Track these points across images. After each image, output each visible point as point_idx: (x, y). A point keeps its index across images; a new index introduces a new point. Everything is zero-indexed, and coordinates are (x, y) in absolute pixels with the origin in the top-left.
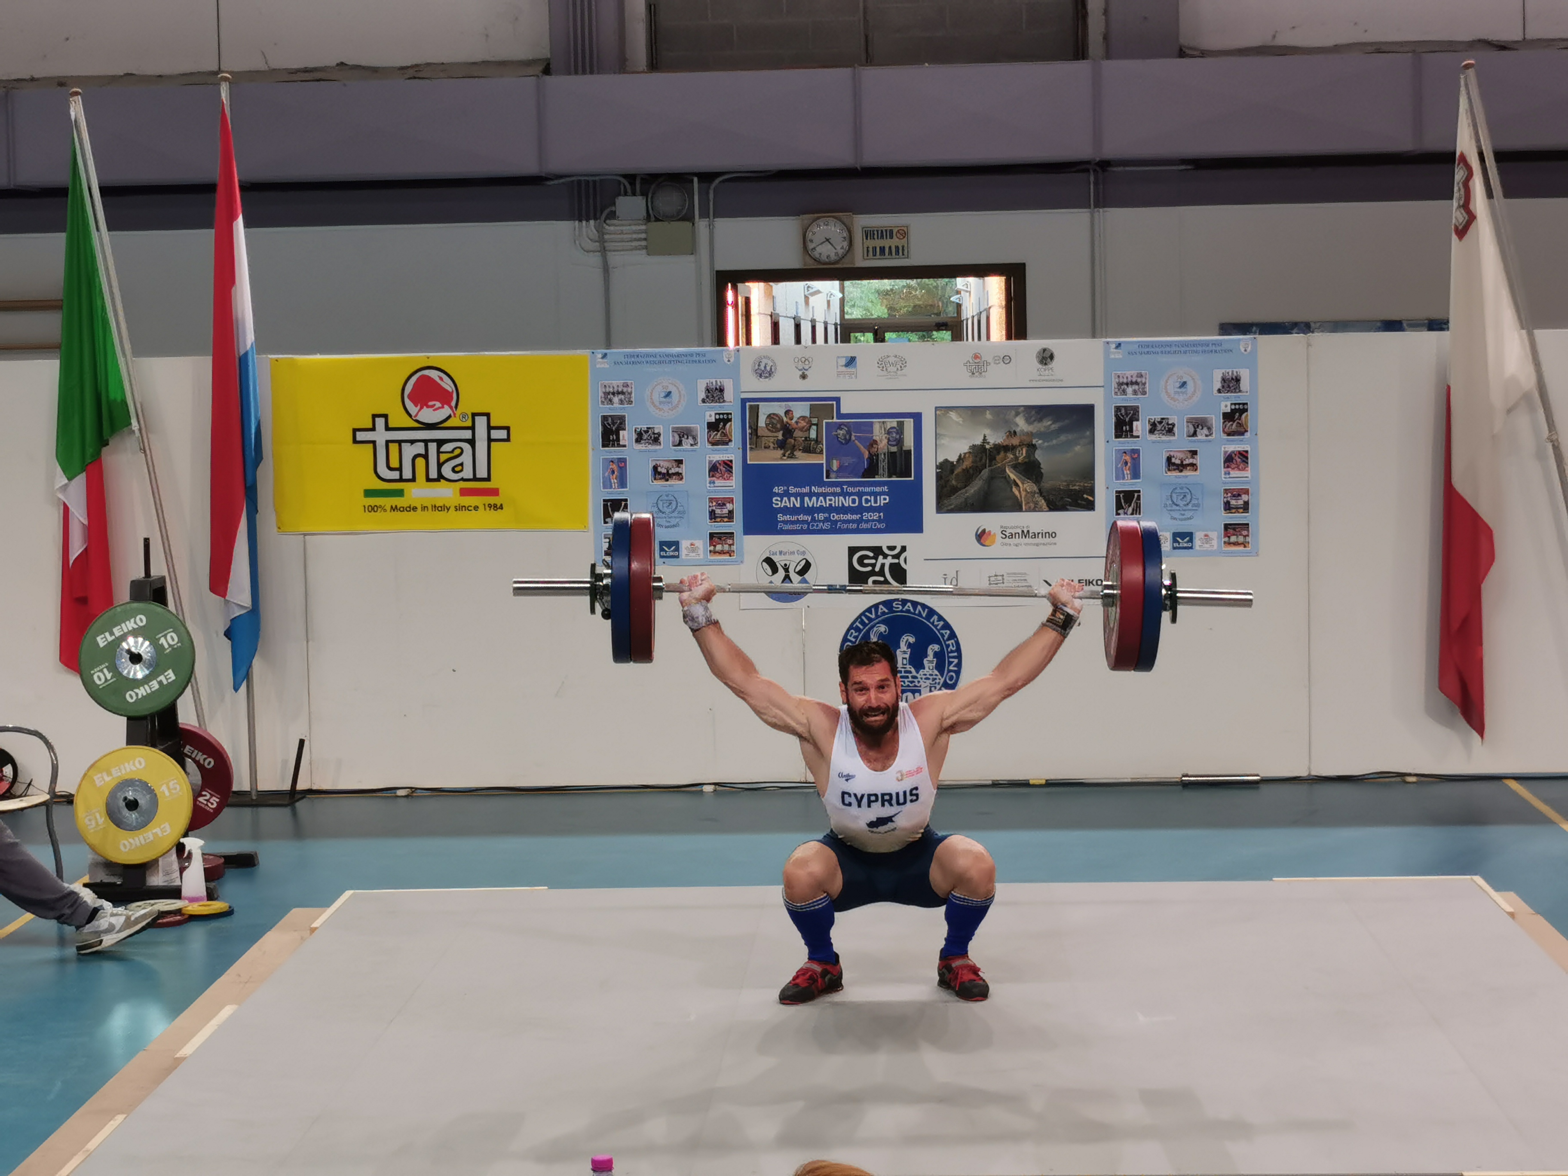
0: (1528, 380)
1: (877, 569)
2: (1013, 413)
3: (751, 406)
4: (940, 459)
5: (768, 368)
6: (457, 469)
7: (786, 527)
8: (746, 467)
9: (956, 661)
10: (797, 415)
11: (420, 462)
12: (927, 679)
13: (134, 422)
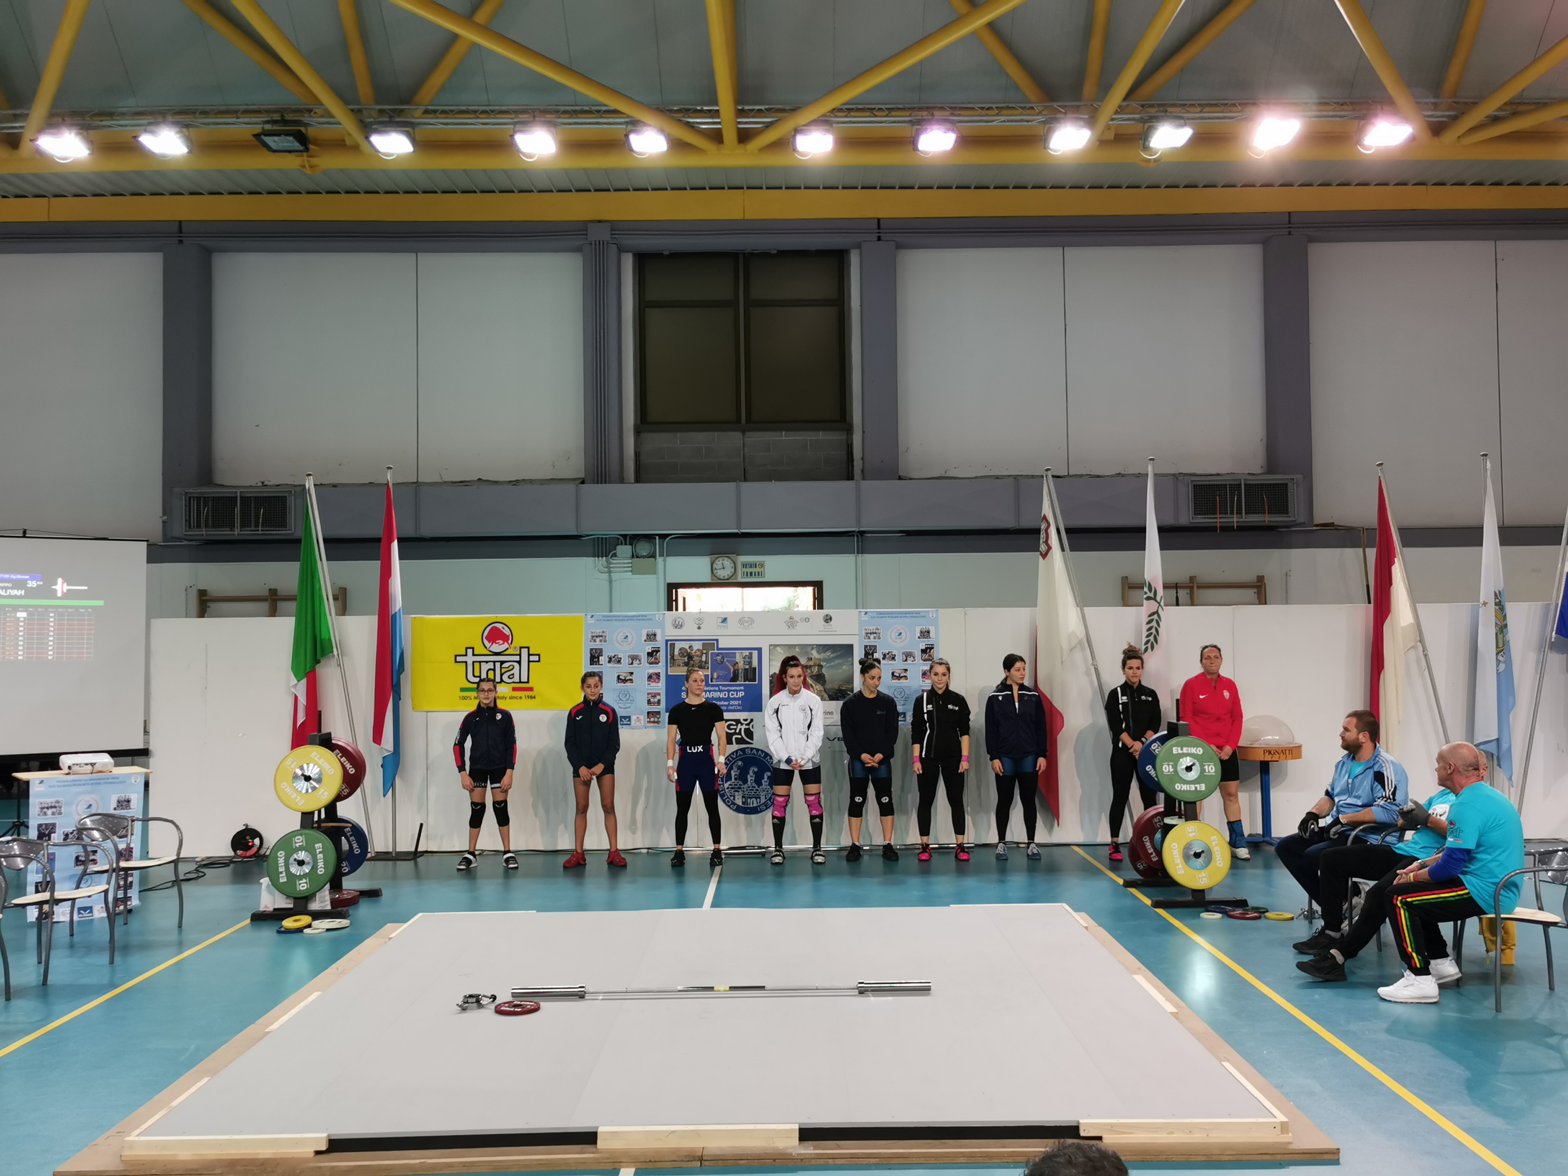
0: (1081, 633)
2: (810, 648)
4: (772, 673)
5: (680, 624)
6: (512, 676)
10: (695, 648)
11: (491, 673)
12: (764, 791)
13: (335, 650)
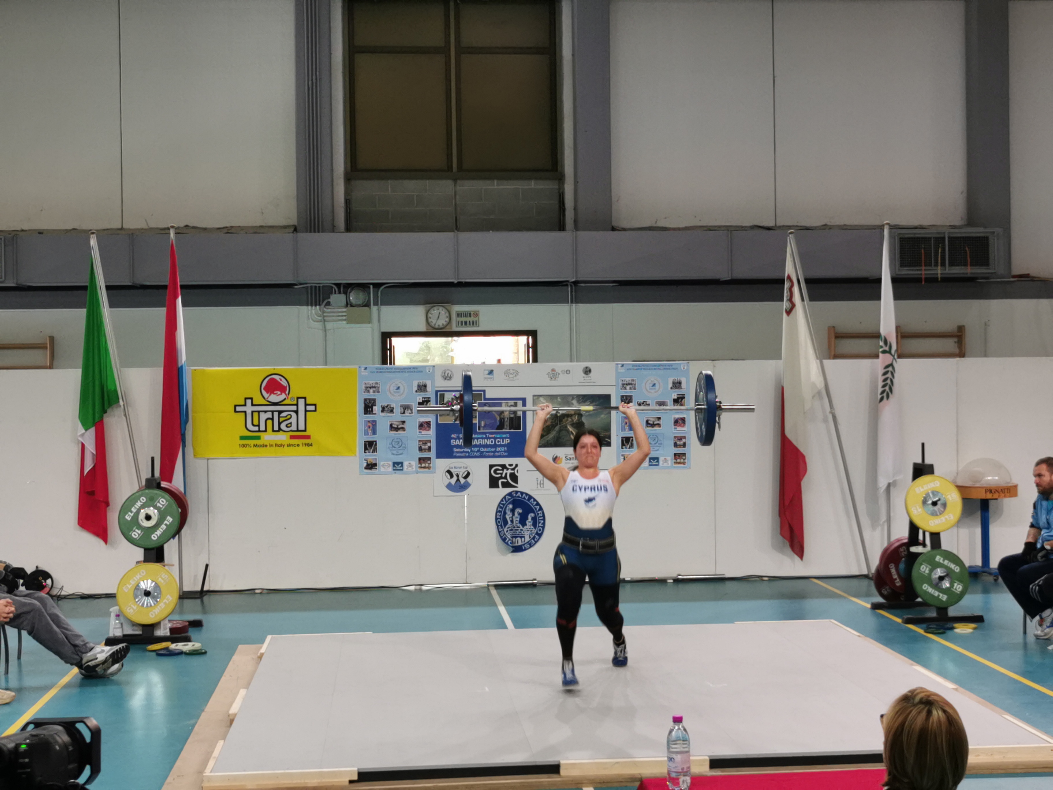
1: (503, 475)
2: (571, 398)
3: (440, 394)
5: (449, 376)
6: (289, 425)
7: (458, 455)
8: (437, 424)
9: (542, 521)
11: (269, 422)
12: (528, 531)
13: (121, 401)
